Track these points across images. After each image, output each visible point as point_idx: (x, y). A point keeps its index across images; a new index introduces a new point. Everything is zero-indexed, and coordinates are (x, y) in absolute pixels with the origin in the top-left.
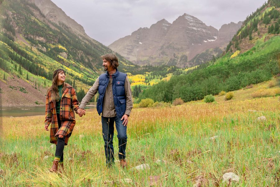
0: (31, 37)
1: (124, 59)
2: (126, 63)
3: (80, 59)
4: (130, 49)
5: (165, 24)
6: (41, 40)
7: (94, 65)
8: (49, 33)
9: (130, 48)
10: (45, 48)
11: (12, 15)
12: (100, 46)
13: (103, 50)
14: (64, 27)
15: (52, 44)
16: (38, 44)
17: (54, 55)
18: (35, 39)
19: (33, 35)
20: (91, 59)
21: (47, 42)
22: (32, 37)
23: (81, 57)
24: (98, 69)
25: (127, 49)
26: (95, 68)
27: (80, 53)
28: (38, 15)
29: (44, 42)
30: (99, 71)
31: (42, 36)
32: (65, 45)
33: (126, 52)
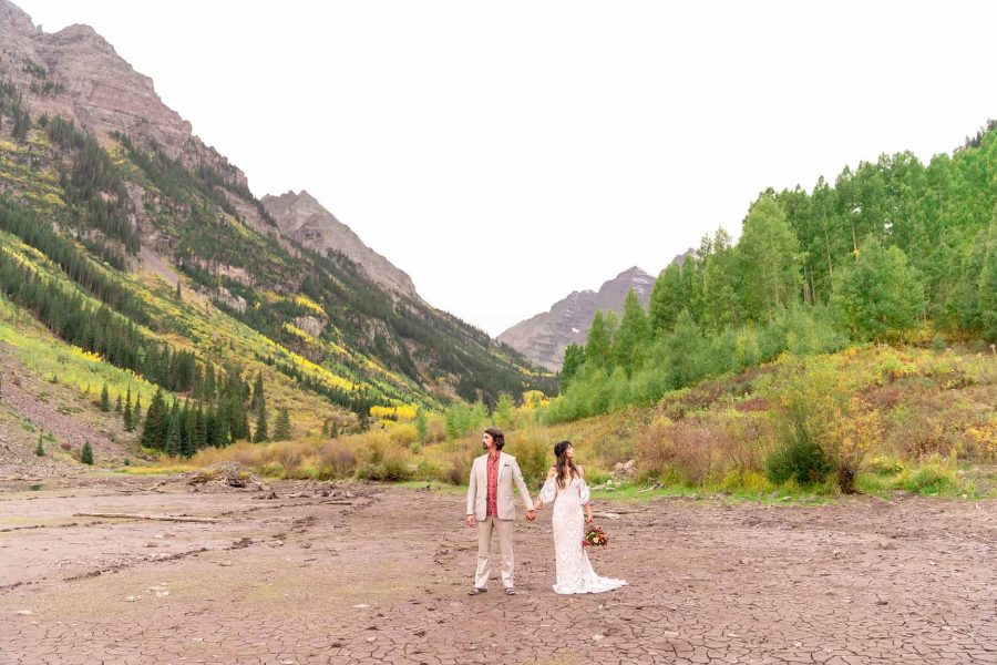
0: (199, 267)
1: (527, 360)
2: (532, 371)
3: (374, 345)
4: (548, 346)
5: (640, 280)
6: (233, 276)
7: (421, 366)
8: (270, 261)
9: (547, 341)
10: (241, 300)
11: (143, 197)
12: (456, 326)
13: (463, 334)
14: (341, 262)
15: (275, 292)
16: (217, 285)
17: (271, 321)
18: (211, 273)
19: (208, 259)
20: (412, 349)
21: (259, 285)
22: (203, 264)
23: (376, 339)
24: (434, 378)
25: (540, 344)
26: (425, 376)
27: (374, 328)
28: (251, 217)
29: (244, 283)
30: (437, 384)
31: (240, 265)
32: (322, 298)
33: (538, 354)
